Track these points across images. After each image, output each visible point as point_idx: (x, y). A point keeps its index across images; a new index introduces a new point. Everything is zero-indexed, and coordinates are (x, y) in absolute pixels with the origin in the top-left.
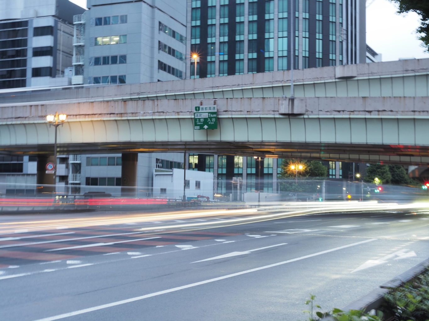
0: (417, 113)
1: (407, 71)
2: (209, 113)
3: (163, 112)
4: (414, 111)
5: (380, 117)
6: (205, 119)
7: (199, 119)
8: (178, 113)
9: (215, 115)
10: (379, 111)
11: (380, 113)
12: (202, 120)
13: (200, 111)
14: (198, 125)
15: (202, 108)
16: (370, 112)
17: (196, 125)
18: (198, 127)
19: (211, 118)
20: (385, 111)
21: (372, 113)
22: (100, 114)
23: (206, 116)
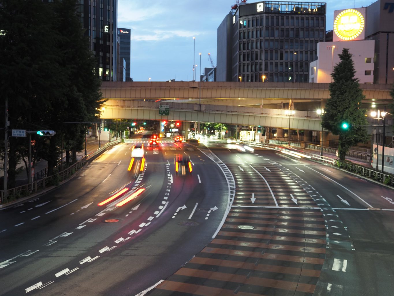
0: (245, 113)
1: (218, 86)
2: (166, 108)
3: (143, 107)
4: (244, 112)
5: (232, 114)
6: (164, 111)
7: (161, 111)
8: (150, 107)
9: (168, 110)
10: (232, 111)
11: (232, 112)
12: (162, 111)
13: (162, 108)
14: (161, 113)
15: (163, 107)
16: (229, 111)
17: (160, 113)
18: (161, 114)
19: (166, 111)
20: (234, 111)
21: (230, 112)
22: (111, 106)
23: (164, 110)
